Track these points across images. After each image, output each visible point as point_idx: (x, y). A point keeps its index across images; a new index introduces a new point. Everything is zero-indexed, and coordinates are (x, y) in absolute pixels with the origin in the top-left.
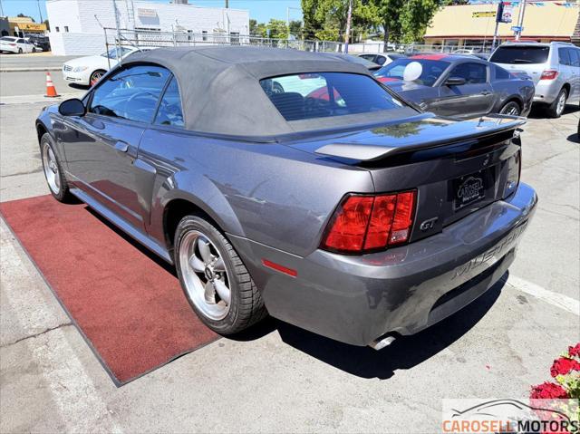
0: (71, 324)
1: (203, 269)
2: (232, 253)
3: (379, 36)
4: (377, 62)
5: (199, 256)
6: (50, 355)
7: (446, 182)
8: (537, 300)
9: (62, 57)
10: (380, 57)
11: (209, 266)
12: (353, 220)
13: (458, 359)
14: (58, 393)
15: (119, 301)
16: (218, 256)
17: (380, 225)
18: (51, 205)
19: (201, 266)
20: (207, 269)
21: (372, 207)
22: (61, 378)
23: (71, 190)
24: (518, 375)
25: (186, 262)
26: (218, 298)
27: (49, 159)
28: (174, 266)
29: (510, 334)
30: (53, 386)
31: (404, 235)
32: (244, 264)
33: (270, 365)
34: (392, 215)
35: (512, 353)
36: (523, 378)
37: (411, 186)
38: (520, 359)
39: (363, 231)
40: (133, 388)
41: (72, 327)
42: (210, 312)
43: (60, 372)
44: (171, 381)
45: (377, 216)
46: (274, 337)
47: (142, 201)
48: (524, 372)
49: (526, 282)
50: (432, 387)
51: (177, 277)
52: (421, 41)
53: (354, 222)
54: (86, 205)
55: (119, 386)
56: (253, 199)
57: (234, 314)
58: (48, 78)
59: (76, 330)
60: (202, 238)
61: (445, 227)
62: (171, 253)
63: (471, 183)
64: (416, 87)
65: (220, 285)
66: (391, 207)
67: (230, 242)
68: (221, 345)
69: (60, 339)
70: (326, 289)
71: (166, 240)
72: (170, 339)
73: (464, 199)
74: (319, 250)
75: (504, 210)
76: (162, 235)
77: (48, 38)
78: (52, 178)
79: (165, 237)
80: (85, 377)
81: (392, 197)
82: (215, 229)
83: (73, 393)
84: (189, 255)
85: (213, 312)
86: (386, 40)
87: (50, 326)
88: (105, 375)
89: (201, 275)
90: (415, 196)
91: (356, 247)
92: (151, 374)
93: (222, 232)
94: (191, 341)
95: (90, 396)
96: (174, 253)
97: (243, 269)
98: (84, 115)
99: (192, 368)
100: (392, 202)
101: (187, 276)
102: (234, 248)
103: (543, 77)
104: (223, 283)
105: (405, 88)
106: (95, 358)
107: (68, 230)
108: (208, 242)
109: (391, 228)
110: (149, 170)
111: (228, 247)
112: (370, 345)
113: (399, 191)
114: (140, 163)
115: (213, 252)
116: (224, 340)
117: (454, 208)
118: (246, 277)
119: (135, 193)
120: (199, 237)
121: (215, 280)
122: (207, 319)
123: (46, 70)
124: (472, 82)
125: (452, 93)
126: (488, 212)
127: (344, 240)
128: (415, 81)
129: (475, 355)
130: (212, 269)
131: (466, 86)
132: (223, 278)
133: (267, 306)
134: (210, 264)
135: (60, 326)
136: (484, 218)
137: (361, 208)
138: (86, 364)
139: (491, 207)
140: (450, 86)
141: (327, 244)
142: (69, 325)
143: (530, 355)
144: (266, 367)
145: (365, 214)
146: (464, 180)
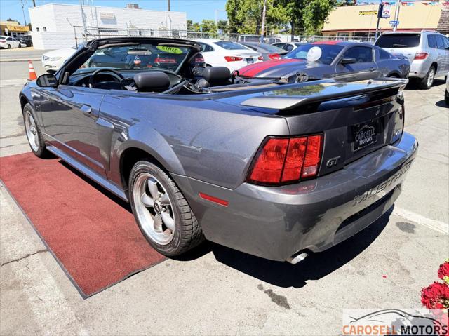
0: (47, 250)
1: (152, 204)
2: (175, 189)
3: (287, 31)
4: (286, 49)
5: (148, 193)
6: (29, 275)
7: (346, 127)
8: (420, 226)
9: (42, 51)
10: (289, 45)
11: (157, 202)
12: (272, 159)
13: (358, 273)
14: (36, 305)
15: (86, 232)
16: (164, 193)
17: (294, 162)
18: (33, 160)
19: (150, 202)
20: (155, 204)
21: (287, 148)
22: (38, 292)
23: (48, 148)
24: (408, 284)
25: (139, 198)
26: (165, 227)
27: (30, 124)
28: (129, 203)
29: (400, 252)
30: (31, 299)
31: (313, 171)
32: (185, 198)
33: (207, 279)
34: (303, 155)
35: (402, 267)
36: (411, 286)
37: (318, 131)
38: (408, 272)
39: (280, 167)
40: (97, 299)
41: (48, 253)
42: (158, 239)
43: (37, 288)
44: (127, 294)
45: (291, 155)
46: (210, 257)
47: (104, 154)
48: (412, 281)
49: (410, 213)
50: (338, 295)
51: (131, 212)
52: (320, 34)
53: (273, 160)
54: (60, 159)
55: (85, 298)
56: (192, 147)
57: (177, 239)
58: (31, 66)
59: (51, 255)
60: (151, 179)
61: (346, 165)
62: (127, 192)
63: (365, 130)
64: (317, 65)
65: (166, 216)
66: (303, 148)
67: (173, 180)
68: (168, 265)
69: (38, 262)
70: (251, 217)
71: (122, 182)
72: (126, 260)
73: (361, 143)
74: (245, 183)
75: (393, 152)
76: (119, 178)
77: (30, 37)
78: (33, 139)
79: (122, 179)
80: (57, 291)
81: (304, 139)
82: (161, 171)
83: (48, 305)
84: (141, 193)
85: (160, 238)
86: (292, 33)
87: (30, 252)
88: (74, 290)
89: (151, 210)
90: (322, 138)
91: (275, 180)
92: (111, 288)
93: (167, 173)
94: (143, 262)
95: (62, 306)
96: (129, 193)
97: (184, 202)
98: (56, 87)
99: (144, 283)
100: (304, 144)
101: (139, 210)
102: (177, 185)
103: (416, 58)
104: (169, 215)
105: (308, 67)
106: (65, 277)
107: (45, 179)
108: (156, 181)
109: (303, 164)
110: (108, 126)
111: (172, 184)
112: (288, 261)
113: (310, 134)
114: (101, 121)
115: (160, 190)
116: (170, 261)
117: (353, 150)
118: (187, 208)
119: (98, 149)
120: (149, 178)
121: (162, 212)
122: (156, 244)
123: (29, 61)
124: (361, 62)
125: (346, 70)
126: (380, 154)
127: (266, 174)
128: (317, 61)
129: (372, 268)
130: (159, 204)
131: (356, 64)
132: (168, 210)
133: (204, 232)
134: (158, 199)
135: (38, 252)
136: (376, 160)
137: (278, 150)
138: (58, 282)
139: (382, 151)
140: (344, 64)
141: (251, 178)
142: (45, 251)
143: (417, 268)
144: (204, 281)
145: (281, 154)
146: (361, 127)
